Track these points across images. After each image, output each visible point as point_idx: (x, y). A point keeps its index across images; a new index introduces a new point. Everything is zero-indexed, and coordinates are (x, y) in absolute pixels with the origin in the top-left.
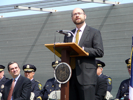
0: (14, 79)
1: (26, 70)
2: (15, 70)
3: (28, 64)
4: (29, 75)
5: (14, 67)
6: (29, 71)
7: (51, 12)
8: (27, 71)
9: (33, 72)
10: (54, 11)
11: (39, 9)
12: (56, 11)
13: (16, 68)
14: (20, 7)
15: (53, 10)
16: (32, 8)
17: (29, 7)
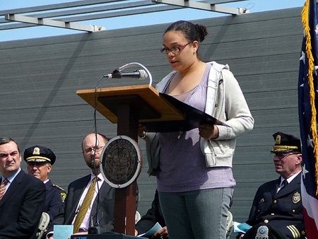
0: (6, 179)
1: (31, 159)
2: (10, 158)
3: (37, 147)
4: (38, 171)
5: (9, 153)
6: (38, 160)
7: (90, 32)
8: (33, 160)
9: (47, 165)
10: (97, 30)
11: (62, 24)
12: (102, 30)
13: (13, 154)
14: (18, 17)
15: (93, 26)
16: (45, 21)
17: (39, 19)
